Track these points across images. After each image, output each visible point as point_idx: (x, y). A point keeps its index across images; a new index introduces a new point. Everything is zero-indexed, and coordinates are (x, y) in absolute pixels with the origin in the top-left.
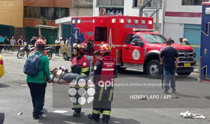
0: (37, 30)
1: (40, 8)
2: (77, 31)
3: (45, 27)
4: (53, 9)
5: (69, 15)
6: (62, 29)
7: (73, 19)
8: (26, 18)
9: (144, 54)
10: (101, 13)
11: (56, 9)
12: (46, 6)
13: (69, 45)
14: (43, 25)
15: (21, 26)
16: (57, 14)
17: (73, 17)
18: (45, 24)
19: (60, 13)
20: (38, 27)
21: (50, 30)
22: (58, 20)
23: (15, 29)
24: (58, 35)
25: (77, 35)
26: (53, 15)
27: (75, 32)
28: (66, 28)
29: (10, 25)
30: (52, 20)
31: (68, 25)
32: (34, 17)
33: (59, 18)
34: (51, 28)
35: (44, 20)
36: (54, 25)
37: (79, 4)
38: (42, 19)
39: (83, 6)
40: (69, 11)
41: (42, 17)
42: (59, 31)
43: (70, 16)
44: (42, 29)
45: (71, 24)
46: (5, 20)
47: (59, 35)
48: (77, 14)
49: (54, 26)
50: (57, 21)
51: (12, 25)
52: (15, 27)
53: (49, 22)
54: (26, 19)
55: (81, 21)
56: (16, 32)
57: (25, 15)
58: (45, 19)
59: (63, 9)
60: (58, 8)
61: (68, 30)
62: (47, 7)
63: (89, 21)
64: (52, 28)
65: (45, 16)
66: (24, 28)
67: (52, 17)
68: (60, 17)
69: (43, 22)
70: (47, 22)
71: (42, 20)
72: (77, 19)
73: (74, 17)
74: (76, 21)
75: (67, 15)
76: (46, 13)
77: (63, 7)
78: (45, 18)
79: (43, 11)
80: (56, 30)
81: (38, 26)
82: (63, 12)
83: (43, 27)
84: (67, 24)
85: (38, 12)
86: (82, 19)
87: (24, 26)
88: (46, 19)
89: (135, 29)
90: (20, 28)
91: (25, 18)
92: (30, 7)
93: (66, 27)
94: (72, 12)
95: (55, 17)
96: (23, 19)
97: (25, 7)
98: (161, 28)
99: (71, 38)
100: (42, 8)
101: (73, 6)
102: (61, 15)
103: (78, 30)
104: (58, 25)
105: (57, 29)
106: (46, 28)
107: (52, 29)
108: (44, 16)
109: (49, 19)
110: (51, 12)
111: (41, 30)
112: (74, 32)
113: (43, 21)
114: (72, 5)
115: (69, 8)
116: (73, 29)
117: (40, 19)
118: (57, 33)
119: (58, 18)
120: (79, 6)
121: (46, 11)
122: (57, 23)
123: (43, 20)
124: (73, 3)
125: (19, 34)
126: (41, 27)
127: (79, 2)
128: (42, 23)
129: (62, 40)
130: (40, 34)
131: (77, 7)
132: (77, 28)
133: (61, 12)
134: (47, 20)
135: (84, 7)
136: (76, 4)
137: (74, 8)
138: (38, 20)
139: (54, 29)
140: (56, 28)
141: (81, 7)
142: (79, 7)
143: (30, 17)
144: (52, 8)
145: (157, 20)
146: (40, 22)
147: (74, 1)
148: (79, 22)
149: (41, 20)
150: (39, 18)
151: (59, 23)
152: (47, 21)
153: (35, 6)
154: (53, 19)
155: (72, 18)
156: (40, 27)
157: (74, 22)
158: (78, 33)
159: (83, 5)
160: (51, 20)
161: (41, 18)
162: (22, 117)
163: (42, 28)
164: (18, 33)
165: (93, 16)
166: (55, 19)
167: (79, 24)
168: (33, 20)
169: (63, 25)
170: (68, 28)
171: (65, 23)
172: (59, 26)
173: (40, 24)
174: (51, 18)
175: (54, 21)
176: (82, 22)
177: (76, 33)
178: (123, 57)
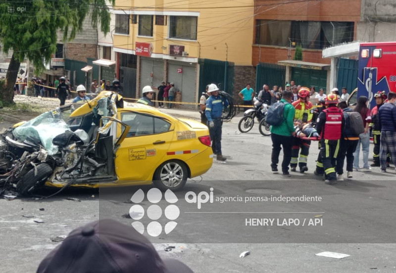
0: (282, 71)
1: (290, 24)
2: (371, 75)
3: (299, 65)
4: (318, 25)
5: (354, 38)
6: (337, 69)
7: (362, 47)
11: (325, 24)
12: (304, 18)
13: (352, 105)
14: (296, 59)
15: (249, 62)
16: (326, 35)
18: (299, 57)
19: (334, 33)
20: (283, 65)
21: (310, 72)
22: (329, 48)
23: (236, 70)
24: (327, 82)
25: (370, 83)
26: (317, 39)
27: (367, 77)
28: (347, 67)
29: (225, 60)
30: (316, 50)
31: (350, 60)
32: (276, 44)
33: (332, 46)
34: (312, 68)
35: (297, 50)
36: (319, 59)
37: (378, 13)
38: (294, 47)
39: (387, 17)
40: (353, 30)
41: (294, 43)
42: (330, 73)
43: (356, 40)
44: (293, 70)
45: (357, 59)
46: (215, 48)
47: (329, 83)
48: (373, 35)
49: (318, 62)
50: (327, 52)
51: (229, 60)
52: (235, 65)
53: (309, 53)
54: (258, 47)
55: (381, 52)
56: (237, 76)
57: (258, 38)
58: (300, 48)
59: (341, 26)
60: (329, 22)
61: (352, 71)
62: (305, 22)
64: (314, 66)
65: (300, 41)
66: (255, 67)
67: (315, 43)
68: (333, 42)
70: (304, 55)
71: (293, 49)
72: (371, 48)
73: (366, 43)
74: (371, 53)
75: (349, 37)
76: (302, 35)
77: (340, 19)
78: (299, 45)
79: (296, 28)
80: (324, 72)
81: (283, 63)
82: (342, 32)
83: (295, 64)
84: (348, 58)
85: (286, 32)
86: (384, 47)
87: (253, 63)
88: (302, 47)
90: (245, 67)
91: (257, 45)
92: (270, 23)
94: (359, 30)
95: (323, 42)
96: (253, 47)
97: (258, 22)
99: (356, 89)
100: (293, 22)
101: (363, 18)
102: (336, 38)
103: (373, 71)
104: (328, 60)
105: (325, 69)
106: (302, 67)
107: (315, 68)
108: (298, 40)
109: (308, 47)
110: (313, 32)
111: (290, 71)
113: (295, 52)
114: (362, 15)
115: (353, 23)
116: (363, 70)
117: (288, 48)
118: (326, 78)
119: (328, 45)
120: (376, 17)
121: (302, 29)
122: (325, 57)
123: (295, 49)
124: (362, 11)
125: (244, 80)
126: (292, 64)
127: (378, 8)
128: (294, 56)
130: (287, 79)
131: (371, 21)
132: (373, 68)
133: (336, 30)
134: (303, 49)
135: (389, 21)
136: (370, 13)
137: (366, 21)
138: (285, 49)
139: (318, 69)
140: (323, 67)
141: (382, 20)
142: (376, 20)
143: (269, 42)
144: (316, 22)
146: (289, 54)
147: (367, 7)
148: (377, 53)
149: (290, 48)
150: (288, 44)
151: (332, 57)
152: (305, 51)
153: (280, 18)
154: (316, 47)
155: (361, 45)
156: (289, 65)
157: (365, 53)
158: (373, 80)
159: (386, 15)
160: (312, 48)
161: (292, 46)
162: (248, 261)
163: (293, 67)
164: (241, 78)
166: (322, 48)
167: (376, 58)
168: (273, 50)
169: (339, 60)
170: (351, 67)
171: (344, 55)
172: (330, 63)
173: (289, 57)
174: (312, 44)
175: (319, 50)
176: (385, 53)
177: (369, 79)
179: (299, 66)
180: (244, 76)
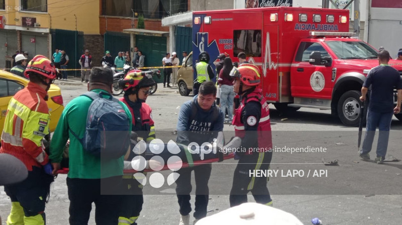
0: (127, 38)
2: (203, 39)
3: (142, 32)
5: (188, 8)
6: (175, 35)
7: (195, 15)
8: (106, 16)
9: (333, 79)
10: (249, 4)
13: (189, 66)
14: (139, 28)
15: (97, 31)
16: (164, 7)
17: (194, 12)
18: (141, 26)
19: (171, 5)
20: (128, 33)
21: (152, 38)
22: (167, 18)
23: (85, 38)
24: (167, 47)
25: (203, 46)
26: (156, 10)
27: (200, 41)
28: (183, 34)
29: (75, 30)
30: (156, 20)
31: (185, 28)
32: (121, 15)
33: (169, 15)
35: (140, 20)
36: (160, 27)
38: (137, 17)
40: (187, 2)
41: (136, 14)
42: (169, 39)
43: (190, 11)
44: (137, 37)
45: (192, 27)
46: (65, 20)
47: (169, 48)
48: (204, 6)
49: (158, 30)
50: (166, 21)
51: (78, 30)
52: (84, 34)
53: (150, 22)
54: (104, 18)
55: (211, 19)
56: (87, 44)
57: (104, 10)
58: (142, 18)
61: (187, 37)
63: (226, 19)
64: (155, 34)
66: (103, 36)
67: (155, 13)
68: (170, 13)
69: (139, 23)
70: (146, 24)
71: (136, 19)
72: (203, 16)
73: (198, 11)
74: (202, 20)
75: (184, 8)
76: (143, 6)
78: (141, 15)
79: (138, 1)
80: (164, 39)
81: (127, 31)
82: (177, 4)
83: (138, 32)
84: (184, 26)
85: (129, 4)
86: (213, 15)
87: (101, 32)
88: (144, 17)
89: (315, 33)
90: (93, 36)
91: (104, 16)
93: (182, 31)
95: (162, 12)
96: (100, 18)
98: (364, 30)
99: (192, 53)
102: (173, 8)
103: (205, 36)
104: (167, 28)
105: (165, 36)
106: (145, 34)
107: (156, 35)
108: (141, 12)
109: (149, 17)
110: (152, 4)
111: (134, 38)
112: (197, 41)
113: (137, 22)
116: (196, 35)
118: (166, 43)
119: (167, 15)
121: (143, 1)
122: (165, 25)
123: (137, 19)
125: (93, 47)
126: (135, 32)
128: (137, 25)
129: (176, 56)
130: (132, 46)
132: (204, 33)
133: (173, 2)
134: (145, 19)
138: (128, 19)
139: (159, 35)
140: (163, 34)
143: (114, 13)
145: (356, 15)
146: (133, 23)
148: (207, 20)
149: (133, 18)
150: (131, 15)
151: (169, 25)
152: (147, 21)
154: (156, 17)
156: (133, 33)
157: (197, 20)
158: (205, 43)
160: (153, 18)
161: (135, 16)
163: (136, 35)
164: (91, 46)
165: (234, 9)
166: (161, 17)
167: (207, 24)
168: (118, 20)
169: (177, 28)
170: (187, 34)
171: (180, 23)
172: (169, 31)
173: (133, 26)
174: (153, 15)
175: (159, 20)
176: (214, 20)
177: (201, 43)
178: (292, 87)
179: (141, 34)
180: (93, 43)
